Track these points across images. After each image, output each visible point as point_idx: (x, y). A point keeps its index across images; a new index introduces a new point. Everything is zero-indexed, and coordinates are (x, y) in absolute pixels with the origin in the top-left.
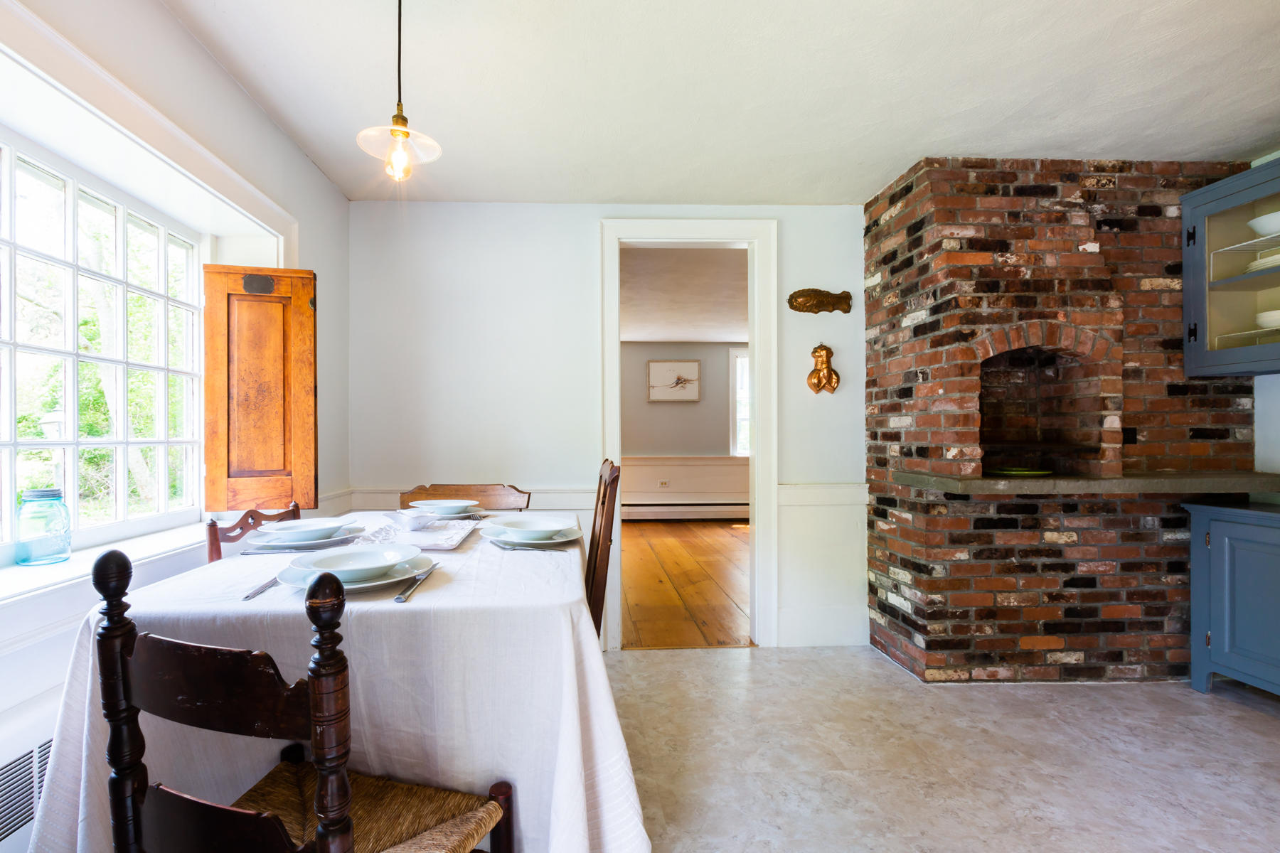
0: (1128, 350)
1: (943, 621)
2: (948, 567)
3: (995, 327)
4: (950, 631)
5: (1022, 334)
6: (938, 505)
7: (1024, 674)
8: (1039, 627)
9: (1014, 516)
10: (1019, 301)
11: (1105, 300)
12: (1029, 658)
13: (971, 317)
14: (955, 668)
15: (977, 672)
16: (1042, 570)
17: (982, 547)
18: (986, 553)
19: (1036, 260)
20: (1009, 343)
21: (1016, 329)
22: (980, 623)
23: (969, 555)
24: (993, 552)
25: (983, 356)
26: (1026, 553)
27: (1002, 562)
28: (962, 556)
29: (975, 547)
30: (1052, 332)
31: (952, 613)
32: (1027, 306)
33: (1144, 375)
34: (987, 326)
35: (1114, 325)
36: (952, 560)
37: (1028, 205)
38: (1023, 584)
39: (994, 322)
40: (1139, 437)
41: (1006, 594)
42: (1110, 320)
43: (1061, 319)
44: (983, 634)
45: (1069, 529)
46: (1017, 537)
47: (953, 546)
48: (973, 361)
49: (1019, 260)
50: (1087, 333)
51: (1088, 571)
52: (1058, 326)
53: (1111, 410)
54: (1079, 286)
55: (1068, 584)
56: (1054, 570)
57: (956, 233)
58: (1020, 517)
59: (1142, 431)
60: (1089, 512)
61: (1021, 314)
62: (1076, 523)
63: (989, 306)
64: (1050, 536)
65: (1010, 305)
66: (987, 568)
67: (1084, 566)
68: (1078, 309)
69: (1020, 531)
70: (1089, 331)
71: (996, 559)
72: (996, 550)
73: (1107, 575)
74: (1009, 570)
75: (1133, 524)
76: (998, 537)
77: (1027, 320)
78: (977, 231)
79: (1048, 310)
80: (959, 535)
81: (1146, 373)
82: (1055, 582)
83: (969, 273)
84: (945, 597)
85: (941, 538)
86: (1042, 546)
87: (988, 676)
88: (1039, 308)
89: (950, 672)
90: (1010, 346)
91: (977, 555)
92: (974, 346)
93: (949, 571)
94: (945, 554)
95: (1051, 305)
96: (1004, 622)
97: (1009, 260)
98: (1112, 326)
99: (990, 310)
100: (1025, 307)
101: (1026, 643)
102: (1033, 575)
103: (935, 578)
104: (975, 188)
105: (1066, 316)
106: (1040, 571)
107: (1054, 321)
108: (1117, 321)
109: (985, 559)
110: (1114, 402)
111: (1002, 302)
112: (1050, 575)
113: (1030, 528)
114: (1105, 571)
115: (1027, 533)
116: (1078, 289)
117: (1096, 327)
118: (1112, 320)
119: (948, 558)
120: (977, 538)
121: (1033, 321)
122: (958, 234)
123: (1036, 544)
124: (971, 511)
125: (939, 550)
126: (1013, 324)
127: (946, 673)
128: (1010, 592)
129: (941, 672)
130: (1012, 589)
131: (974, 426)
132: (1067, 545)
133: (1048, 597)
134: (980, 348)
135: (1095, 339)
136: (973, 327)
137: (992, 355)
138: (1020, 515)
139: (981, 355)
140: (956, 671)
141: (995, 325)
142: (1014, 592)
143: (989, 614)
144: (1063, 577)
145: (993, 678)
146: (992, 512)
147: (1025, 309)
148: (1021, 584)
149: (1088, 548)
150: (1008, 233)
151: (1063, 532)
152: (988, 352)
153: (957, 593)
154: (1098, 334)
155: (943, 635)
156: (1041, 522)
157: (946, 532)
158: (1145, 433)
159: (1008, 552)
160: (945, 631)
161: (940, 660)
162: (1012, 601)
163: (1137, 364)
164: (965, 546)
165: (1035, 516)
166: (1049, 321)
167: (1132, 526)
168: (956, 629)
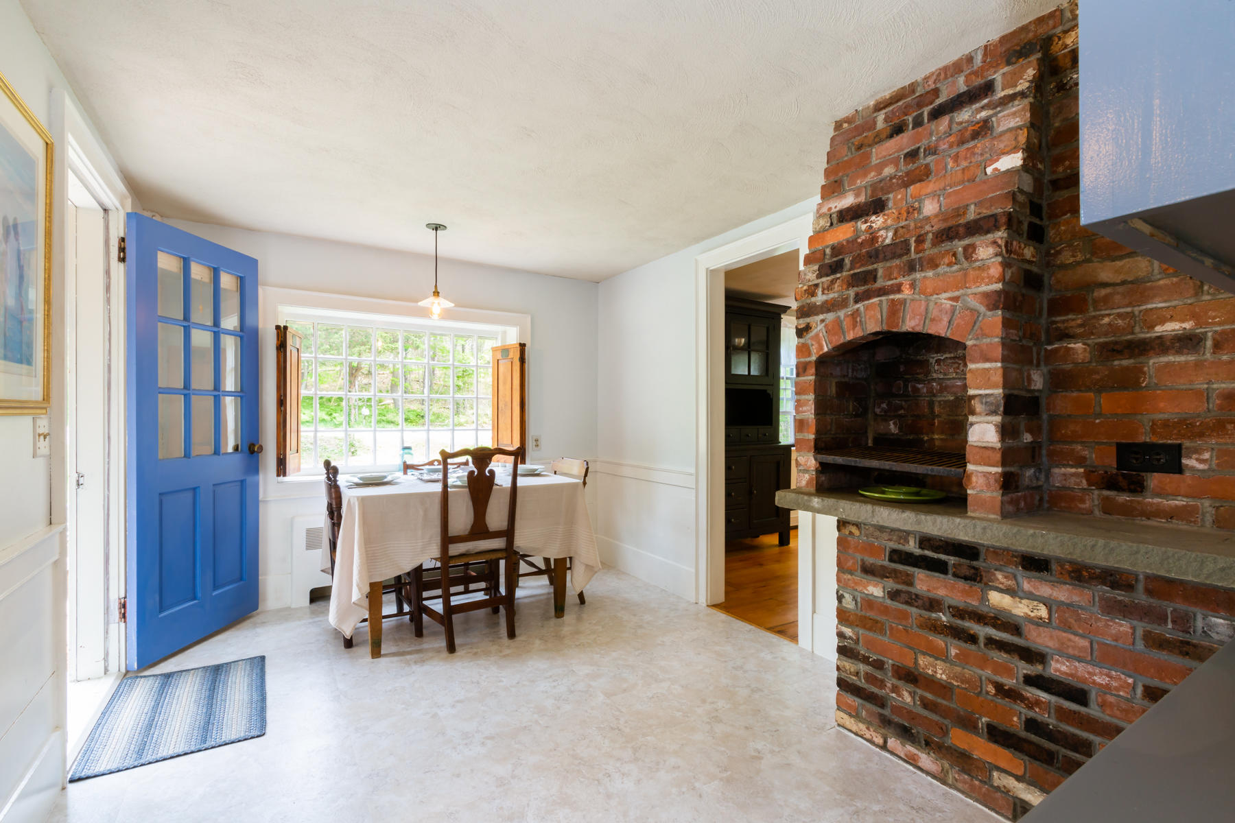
0: (1165, 301)
1: (856, 662)
2: (859, 600)
3: (830, 316)
4: (862, 678)
5: (858, 320)
6: (849, 523)
7: (956, 780)
8: (980, 725)
9: (943, 557)
10: (856, 280)
11: (970, 250)
12: (963, 760)
13: (805, 309)
14: (869, 725)
15: (893, 742)
16: (986, 645)
17: (900, 587)
18: (904, 597)
19: (908, 213)
20: (844, 333)
21: (852, 315)
22: (900, 683)
23: (884, 592)
24: (914, 597)
25: (817, 352)
26: (960, 613)
27: (926, 614)
28: (876, 590)
29: (891, 584)
30: (895, 309)
31: (864, 656)
32: (865, 282)
33: (1209, 343)
34: (821, 317)
35: (987, 284)
36: (864, 593)
37: (937, 130)
38: (957, 654)
39: (829, 311)
40: (1189, 462)
41: (932, 660)
42: (978, 280)
43: (906, 293)
44: (900, 699)
45: (1030, 596)
46: (945, 587)
47: (865, 576)
48: (808, 359)
49: (886, 220)
50: (941, 304)
51: (1071, 675)
52: (903, 302)
53: (980, 414)
54: (944, 237)
55: (1030, 680)
56: (1007, 652)
57: (833, 207)
58: (952, 560)
59: (1197, 451)
60: (1072, 578)
61: (857, 294)
62: (1045, 590)
63: (823, 293)
64: (997, 599)
65: (845, 287)
66: (904, 616)
67: (1064, 664)
68: (930, 274)
69: (949, 578)
70: (943, 301)
71: (916, 607)
72: (917, 595)
73: (1112, 695)
74: (935, 628)
75: (1174, 622)
76: (921, 580)
77: (863, 301)
78: (857, 195)
79: (890, 283)
80: (872, 564)
81: (1214, 339)
82: (1009, 672)
83: (822, 256)
84: (857, 635)
85: (853, 563)
86: (984, 610)
87: (906, 755)
88: (880, 283)
89: (862, 726)
90: (845, 338)
91: (894, 595)
92: (809, 342)
93: (859, 605)
94: (856, 583)
95: (895, 275)
96: (929, 696)
97: (874, 225)
98: (985, 288)
99: (825, 298)
100: (861, 286)
101: (958, 738)
102: (973, 647)
103: (845, 607)
104: (877, 136)
105: (913, 285)
106: (982, 645)
107: (897, 296)
108: (989, 277)
109: (902, 603)
110: (986, 402)
111: (836, 285)
112: (1000, 657)
113: (966, 578)
114: (1108, 686)
115: (961, 584)
116: (942, 242)
117: (957, 294)
118: (983, 279)
119: (860, 588)
120: (893, 574)
121: (871, 301)
122: (836, 207)
123: (974, 603)
124: (886, 539)
125: (849, 576)
126: (848, 310)
127: (857, 725)
128: (937, 659)
129: (852, 720)
130: (942, 656)
131: (808, 432)
132: (1028, 619)
133: (995, 687)
134: (814, 343)
135: (953, 312)
136: (808, 320)
137: (826, 349)
138: (952, 558)
139: (815, 351)
140: (868, 728)
141: (830, 314)
142: (943, 660)
143: (910, 677)
144: (1024, 668)
145: (911, 761)
146: (912, 546)
147: (863, 288)
148: (953, 654)
149: (1072, 637)
150: (893, 184)
151: (1021, 598)
152: (821, 347)
153: (871, 634)
154: (959, 304)
155: (854, 678)
156: (983, 574)
157: (859, 557)
158: (1206, 456)
159: (933, 604)
160: (857, 674)
161: (850, 706)
162: (940, 672)
163: (1188, 325)
164: (879, 580)
165: (975, 563)
166: (892, 297)
167: (1170, 626)
168: (869, 678)
